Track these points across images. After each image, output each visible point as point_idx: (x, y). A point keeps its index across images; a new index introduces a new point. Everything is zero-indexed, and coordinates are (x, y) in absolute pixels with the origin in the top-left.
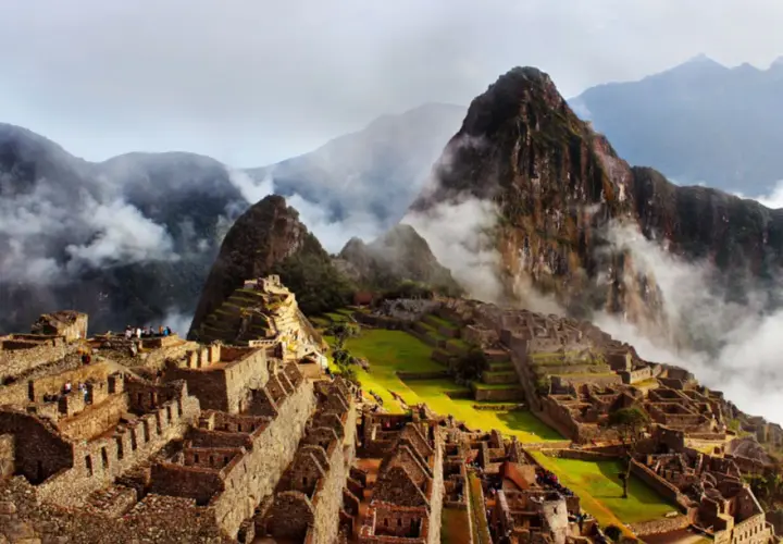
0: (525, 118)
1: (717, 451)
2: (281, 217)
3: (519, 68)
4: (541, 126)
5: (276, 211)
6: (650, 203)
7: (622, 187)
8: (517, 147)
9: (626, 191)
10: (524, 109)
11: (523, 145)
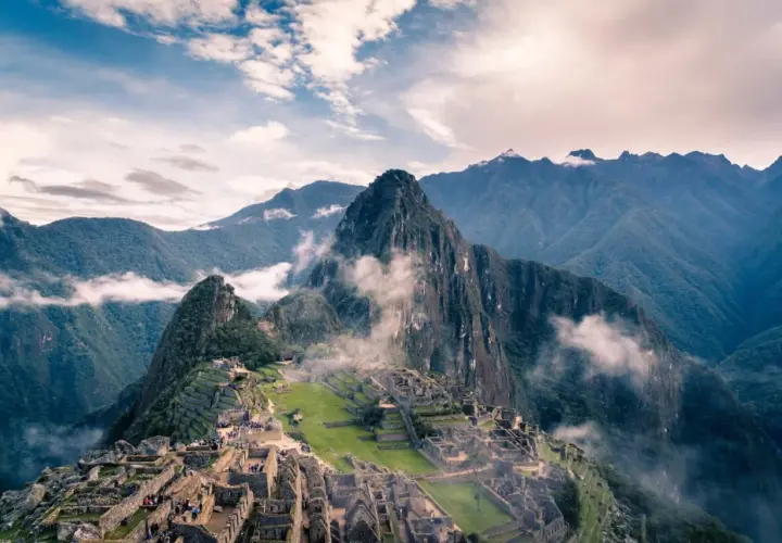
0: (399, 211)
1: (534, 473)
2: (222, 293)
3: (391, 171)
4: (411, 217)
5: (217, 289)
6: (487, 272)
7: (466, 260)
8: (394, 232)
9: (469, 265)
10: (398, 203)
11: (398, 230)
